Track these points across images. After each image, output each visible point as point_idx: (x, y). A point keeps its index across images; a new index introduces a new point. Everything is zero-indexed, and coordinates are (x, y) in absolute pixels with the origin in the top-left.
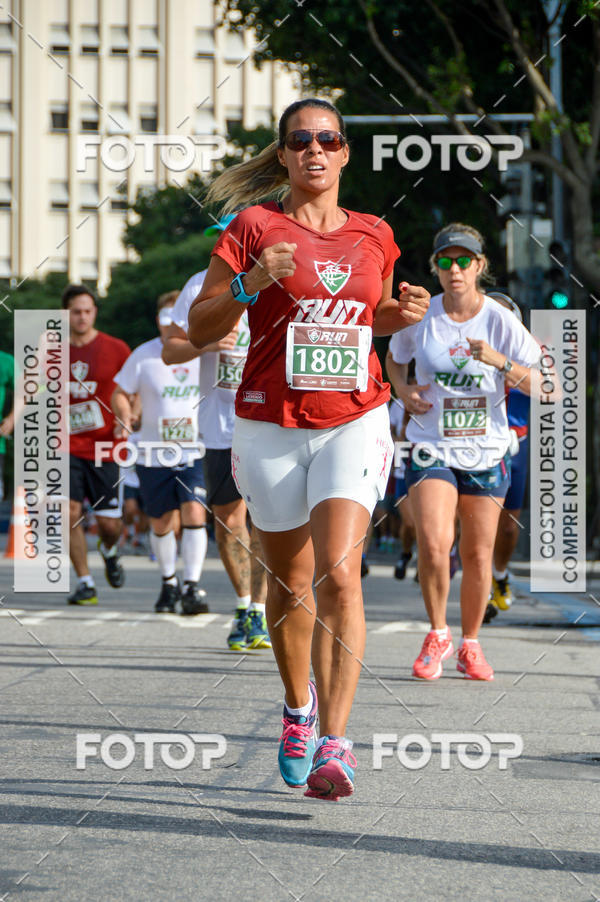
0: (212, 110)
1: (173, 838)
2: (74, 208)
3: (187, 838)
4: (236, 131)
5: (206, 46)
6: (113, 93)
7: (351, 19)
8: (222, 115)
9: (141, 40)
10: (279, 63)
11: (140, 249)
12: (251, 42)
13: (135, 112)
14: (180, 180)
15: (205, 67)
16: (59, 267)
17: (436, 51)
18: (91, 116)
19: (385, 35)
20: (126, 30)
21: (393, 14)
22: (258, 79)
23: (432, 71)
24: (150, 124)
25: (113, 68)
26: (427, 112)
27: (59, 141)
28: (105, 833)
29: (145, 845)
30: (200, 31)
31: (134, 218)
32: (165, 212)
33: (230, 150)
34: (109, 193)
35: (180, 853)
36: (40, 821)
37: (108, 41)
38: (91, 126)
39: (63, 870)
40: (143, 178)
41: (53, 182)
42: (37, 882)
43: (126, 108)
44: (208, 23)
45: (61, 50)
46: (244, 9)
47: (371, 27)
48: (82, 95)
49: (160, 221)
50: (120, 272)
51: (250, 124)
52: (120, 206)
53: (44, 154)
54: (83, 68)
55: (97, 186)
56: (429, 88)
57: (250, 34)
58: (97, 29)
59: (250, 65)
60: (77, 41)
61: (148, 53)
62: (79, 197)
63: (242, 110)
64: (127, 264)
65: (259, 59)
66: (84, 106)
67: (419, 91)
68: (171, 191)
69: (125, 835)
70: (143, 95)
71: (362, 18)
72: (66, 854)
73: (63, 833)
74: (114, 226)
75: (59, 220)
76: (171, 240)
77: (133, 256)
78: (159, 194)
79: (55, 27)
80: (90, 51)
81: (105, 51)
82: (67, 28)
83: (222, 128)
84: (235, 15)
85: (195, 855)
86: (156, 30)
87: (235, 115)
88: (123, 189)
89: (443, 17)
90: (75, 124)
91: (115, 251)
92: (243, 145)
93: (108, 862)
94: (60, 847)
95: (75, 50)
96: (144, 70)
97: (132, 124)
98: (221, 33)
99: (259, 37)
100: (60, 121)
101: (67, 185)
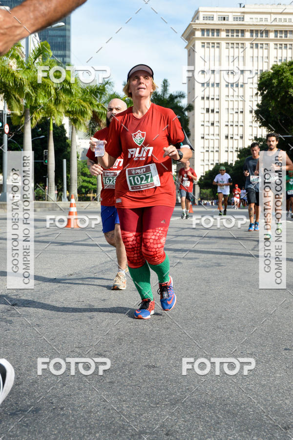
0: (252, 135)
1: (247, 258)
2: (229, 151)
3: (249, 257)
4: (256, 138)
5: (251, 124)
6: (235, 132)
7: (276, 119)
8: (254, 136)
9: (240, 123)
10: (263, 127)
11: (240, 158)
12: (259, 124)
13: (239, 136)
14: (246, 147)
15: (251, 128)
16: (227, 161)
17: (290, 125)
18: (232, 136)
19: (281, 122)
20: (238, 122)
21: (283, 118)
22: (260, 130)
23: (289, 128)
24: (242, 137)
25: (235, 128)
26: (288, 135)
27: (227, 140)
28: (235, 257)
29: (242, 259)
30: (250, 122)
31: (239, 153)
32: (244, 152)
33: (255, 142)
34: (235, 149)
35: (248, 260)
36: (224, 254)
37: (235, 124)
38: (232, 138)
39: (228, 263)
40: (241, 146)
41: (226, 147)
42: (224, 265)
43: (238, 135)
44: (251, 121)
45: (227, 125)
46: (258, 118)
47: (279, 121)
48: (230, 133)
49: (243, 153)
50: (237, 162)
51: (258, 137)
52: (237, 151)
53: (224, 142)
54: (231, 128)
55: (233, 148)
56: (288, 131)
57: (258, 122)
58: (233, 122)
59: (259, 128)
60: (230, 124)
61: (241, 126)
62: (230, 150)
63: (257, 135)
64: (238, 161)
65: (260, 127)
66: (231, 135)
67: (287, 131)
68: (245, 148)
69: (239, 257)
70: (240, 133)
71: (277, 120)
72: (229, 260)
73: (228, 256)
74: (236, 154)
75: (226, 153)
76: (245, 157)
77: (239, 159)
78: (243, 149)
79: (226, 122)
80: (232, 125)
81: (234, 126)
82: (228, 122)
83: (254, 138)
84: (256, 119)
85: (250, 260)
86: (243, 122)
87: (256, 136)
88: (237, 148)
89: (291, 119)
90: (229, 138)
91: (236, 159)
92: (257, 141)
93: (236, 261)
94: (228, 259)
95: (229, 125)
96: (241, 129)
97: (238, 138)
98: (254, 122)
99: (260, 123)
100: (227, 137)
101: (228, 148)
